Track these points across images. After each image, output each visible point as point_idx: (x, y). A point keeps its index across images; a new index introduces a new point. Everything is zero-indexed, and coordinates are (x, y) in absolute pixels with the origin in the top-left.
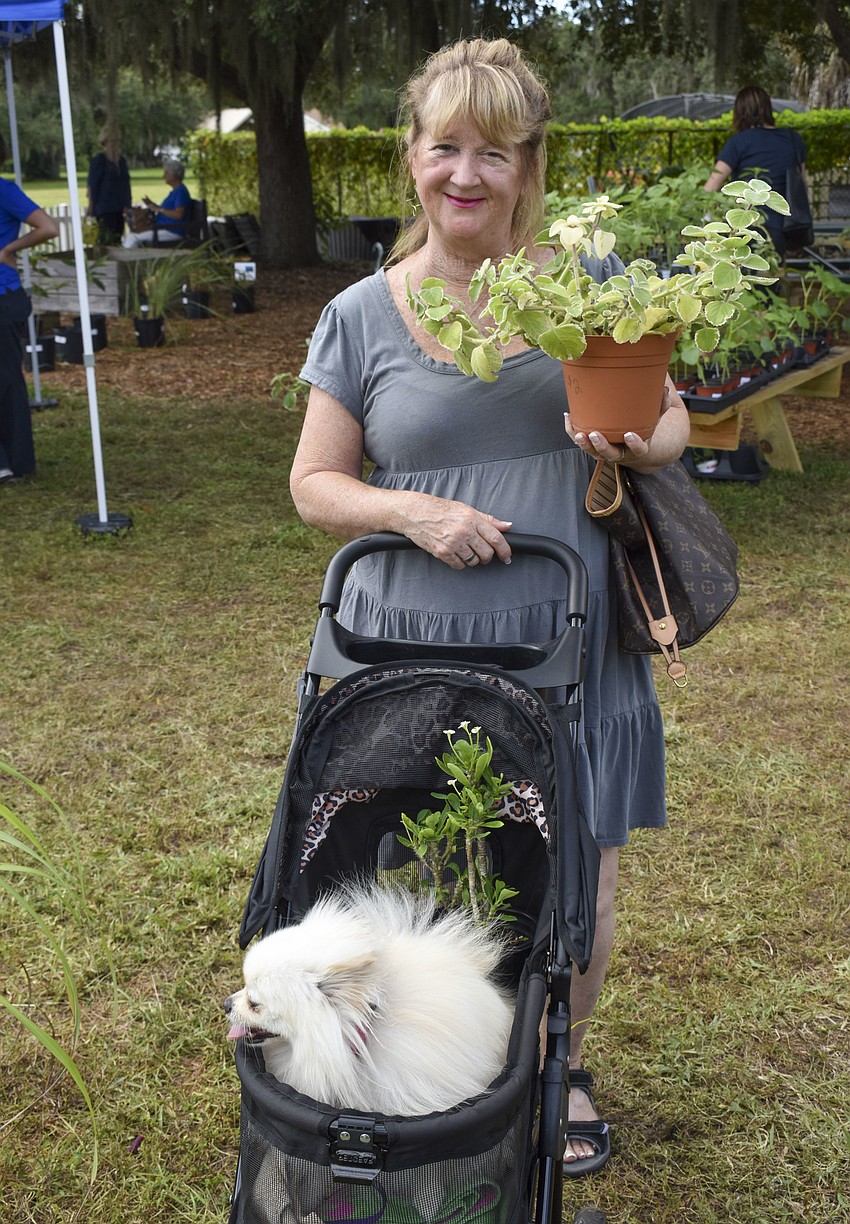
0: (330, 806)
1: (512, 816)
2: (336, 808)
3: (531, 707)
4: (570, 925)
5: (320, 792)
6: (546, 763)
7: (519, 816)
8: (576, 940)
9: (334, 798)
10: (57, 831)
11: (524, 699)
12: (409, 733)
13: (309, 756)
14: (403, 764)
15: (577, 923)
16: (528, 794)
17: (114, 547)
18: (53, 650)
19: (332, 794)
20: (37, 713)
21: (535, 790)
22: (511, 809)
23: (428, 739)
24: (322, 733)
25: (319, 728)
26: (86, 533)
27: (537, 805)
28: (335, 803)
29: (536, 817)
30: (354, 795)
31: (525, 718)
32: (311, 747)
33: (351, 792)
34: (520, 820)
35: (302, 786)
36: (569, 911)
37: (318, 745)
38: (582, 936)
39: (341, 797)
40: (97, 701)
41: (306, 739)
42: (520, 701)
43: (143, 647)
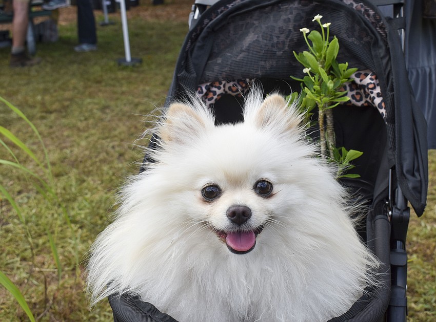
0: (211, 95)
1: (354, 102)
2: (215, 97)
3: (369, 15)
4: (409, 176)
5: (202, 83)
6: (382, 55)
7: (359, 101)
8: (414, 188)
9: (214, 89)
10: (85, 184)
11: (363, 10)
12: (272, 39)
13: (194, 55)
14: (268, 65)
15: (413, 175)
16: (367, 80)
17: (133, 71)
18: (97, 109)
19: (212, 85)
20: (86, 134)
21: (373, 77)
22: (353, 97)
23: (287, 43)
24: (204, 38)
25: (202, 35)
26: (120, 65)
27: (374, 88)
28: (215, 93)
29: (374, 98)
30: (230, 88)
31: (365, 22)
32: (196, 49)
33: (228, 85)
34: (359, 104)
35: (187, 74)
36: (407, 165)
37: (201, 48)
38: (418, 185)
39: (219, 88)
40: (115, 129)
41: (192, 43)
42: (360, 11)
43: (141, 108)
